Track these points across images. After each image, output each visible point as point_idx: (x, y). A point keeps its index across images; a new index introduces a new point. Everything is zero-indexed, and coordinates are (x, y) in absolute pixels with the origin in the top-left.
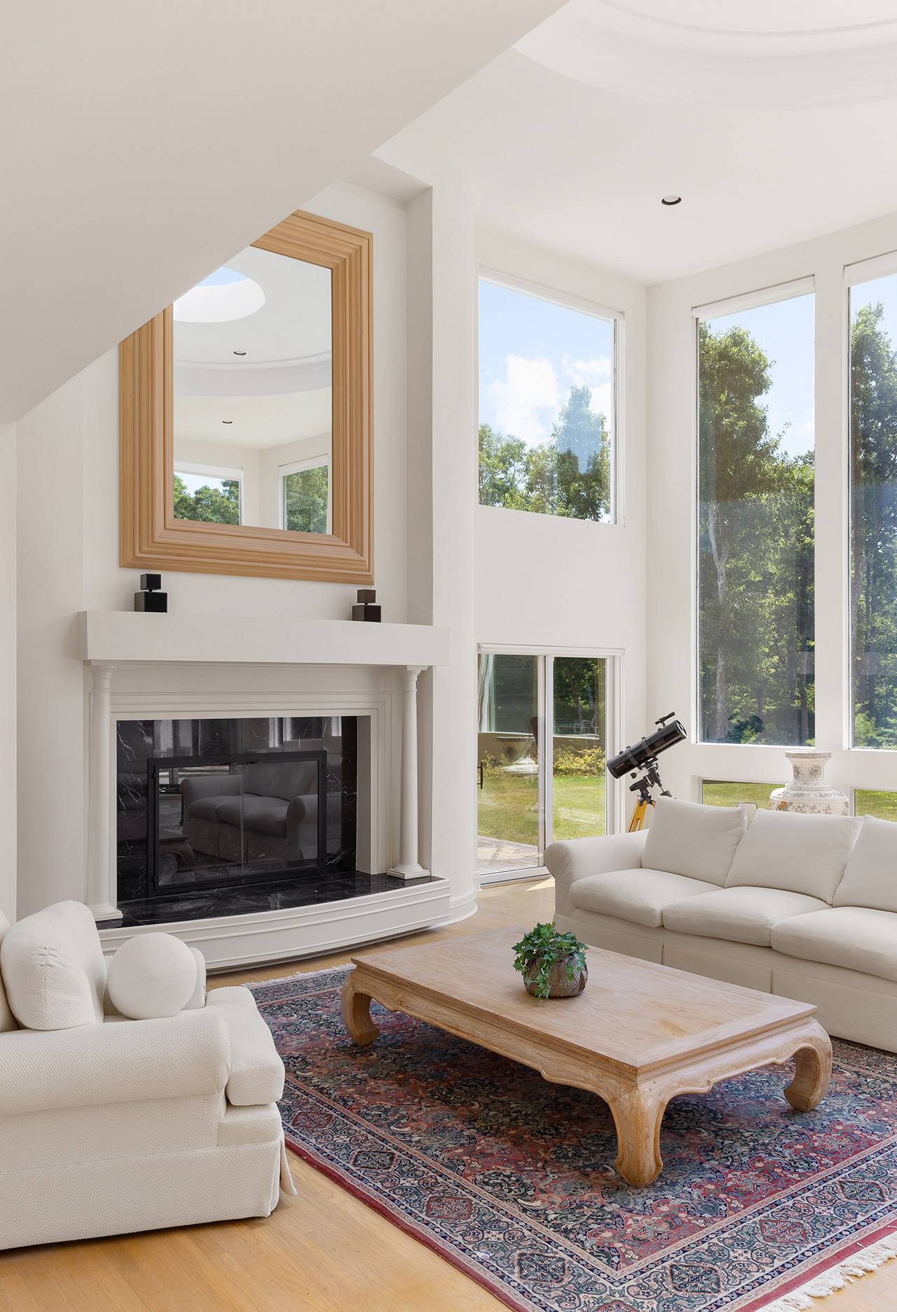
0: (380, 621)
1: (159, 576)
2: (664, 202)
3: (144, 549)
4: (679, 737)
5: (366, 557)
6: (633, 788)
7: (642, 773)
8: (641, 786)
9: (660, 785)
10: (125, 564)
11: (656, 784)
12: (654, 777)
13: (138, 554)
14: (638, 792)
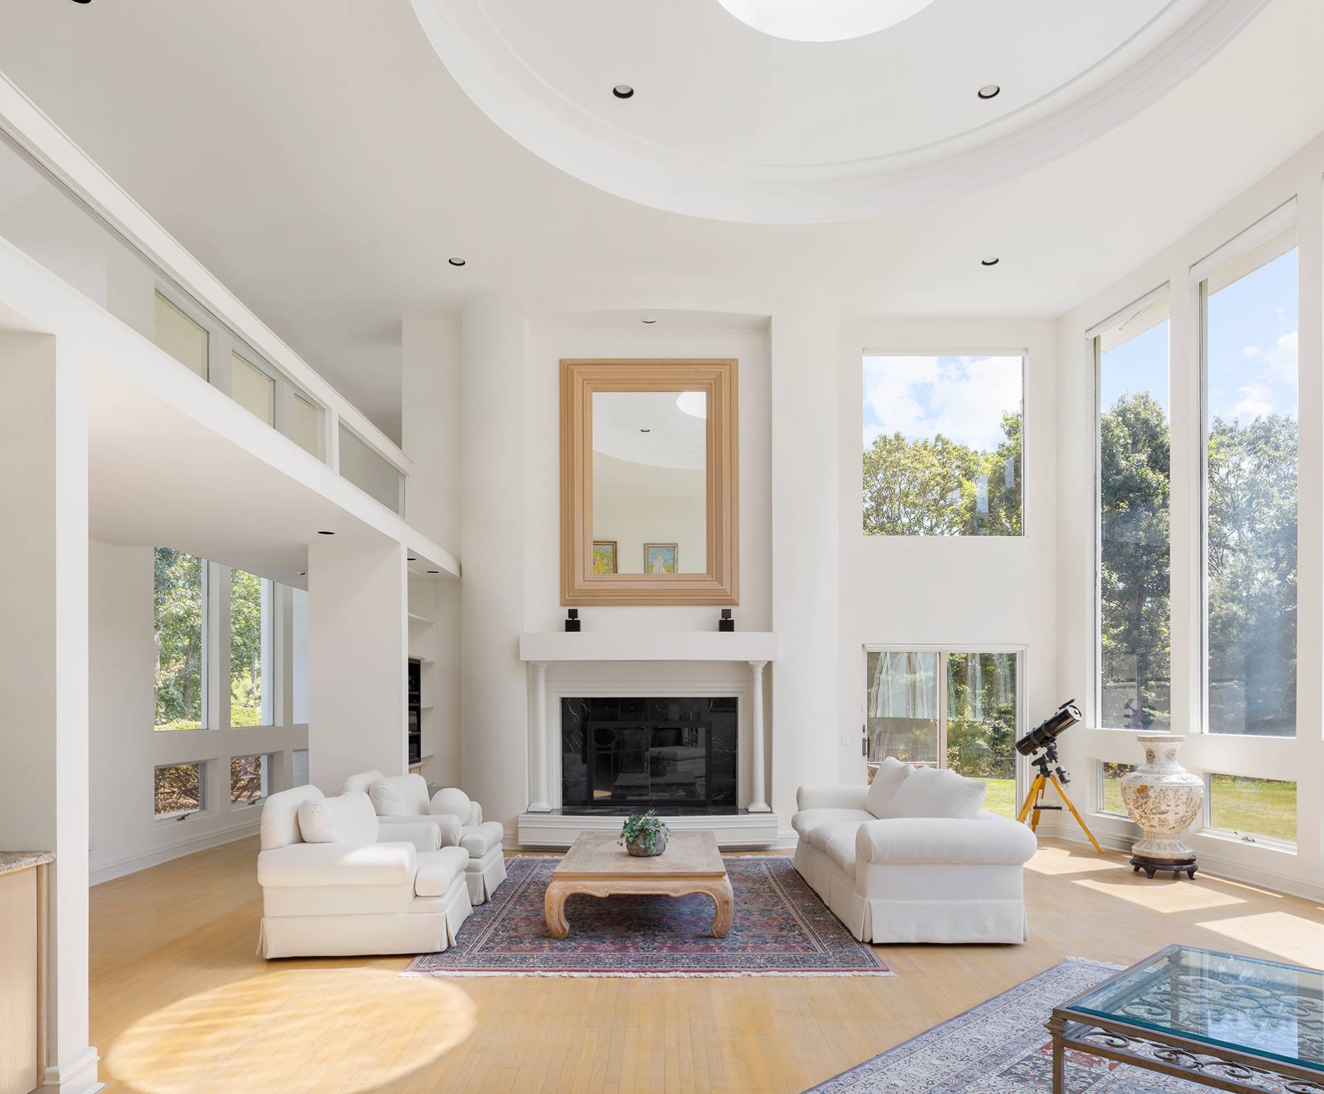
0: (733, 631)
1: (576, 610)
2: (984, 263)
3: (570, 594)
4: (1070, 720)
5: (726, 586)
6: (1034, 764)
7: (1042, 751)
8: (1040, 762)
9: (1056, 762)
10: (562, 604)
11: (1054, 761)
12: (1052, 755)
13: (567, 598)
14: (1038, 767)
